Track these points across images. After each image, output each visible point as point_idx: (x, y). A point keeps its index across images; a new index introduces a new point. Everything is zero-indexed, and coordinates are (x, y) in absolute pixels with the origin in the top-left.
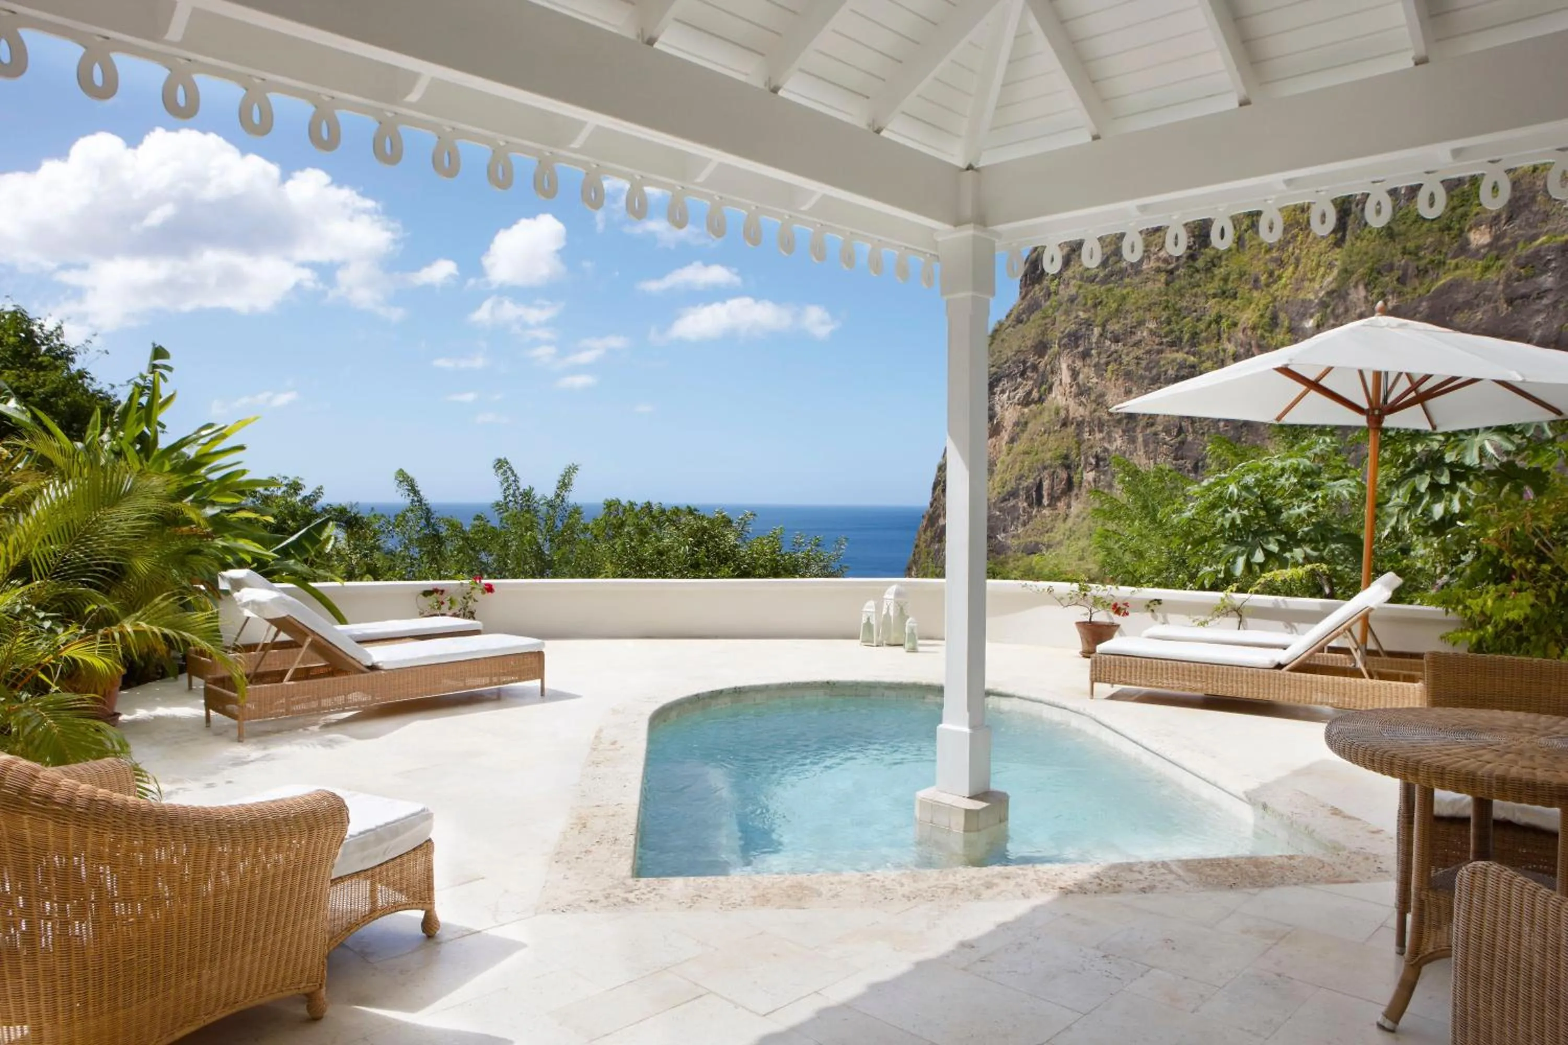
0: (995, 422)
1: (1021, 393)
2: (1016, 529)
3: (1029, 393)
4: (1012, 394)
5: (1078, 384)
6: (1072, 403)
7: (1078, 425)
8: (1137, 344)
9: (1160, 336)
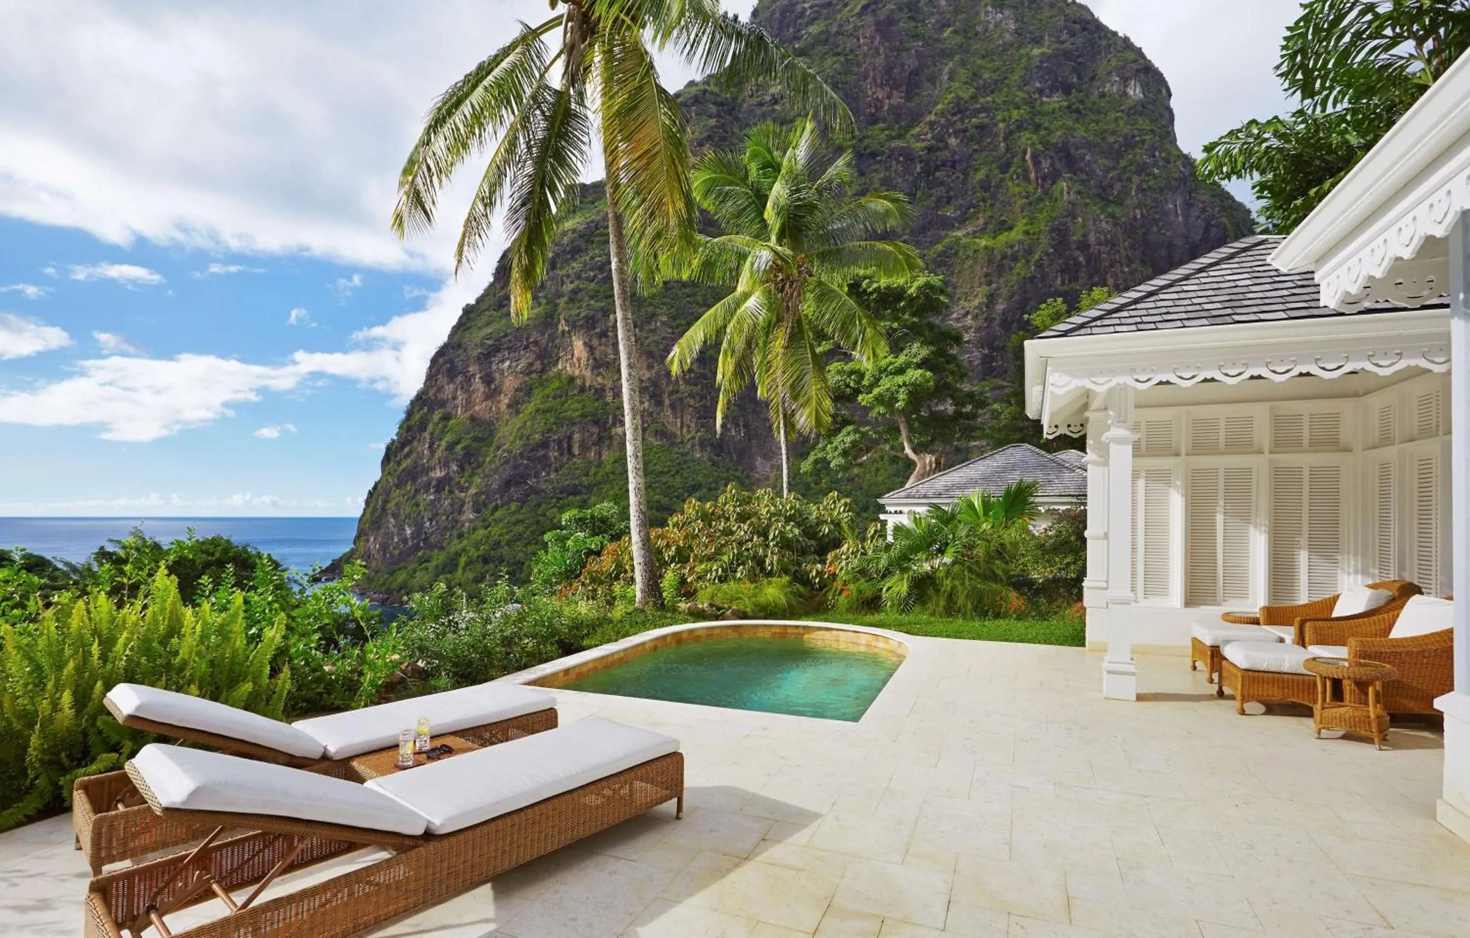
0: (493, 387)
1: (522, 364)
2: (548, 474)
3: (531, 365)
4: (514, 364)
5: (595, 359)
6: (588, 374)
7: (596, 390)
8: (653, 331)
9: (671, 327)
